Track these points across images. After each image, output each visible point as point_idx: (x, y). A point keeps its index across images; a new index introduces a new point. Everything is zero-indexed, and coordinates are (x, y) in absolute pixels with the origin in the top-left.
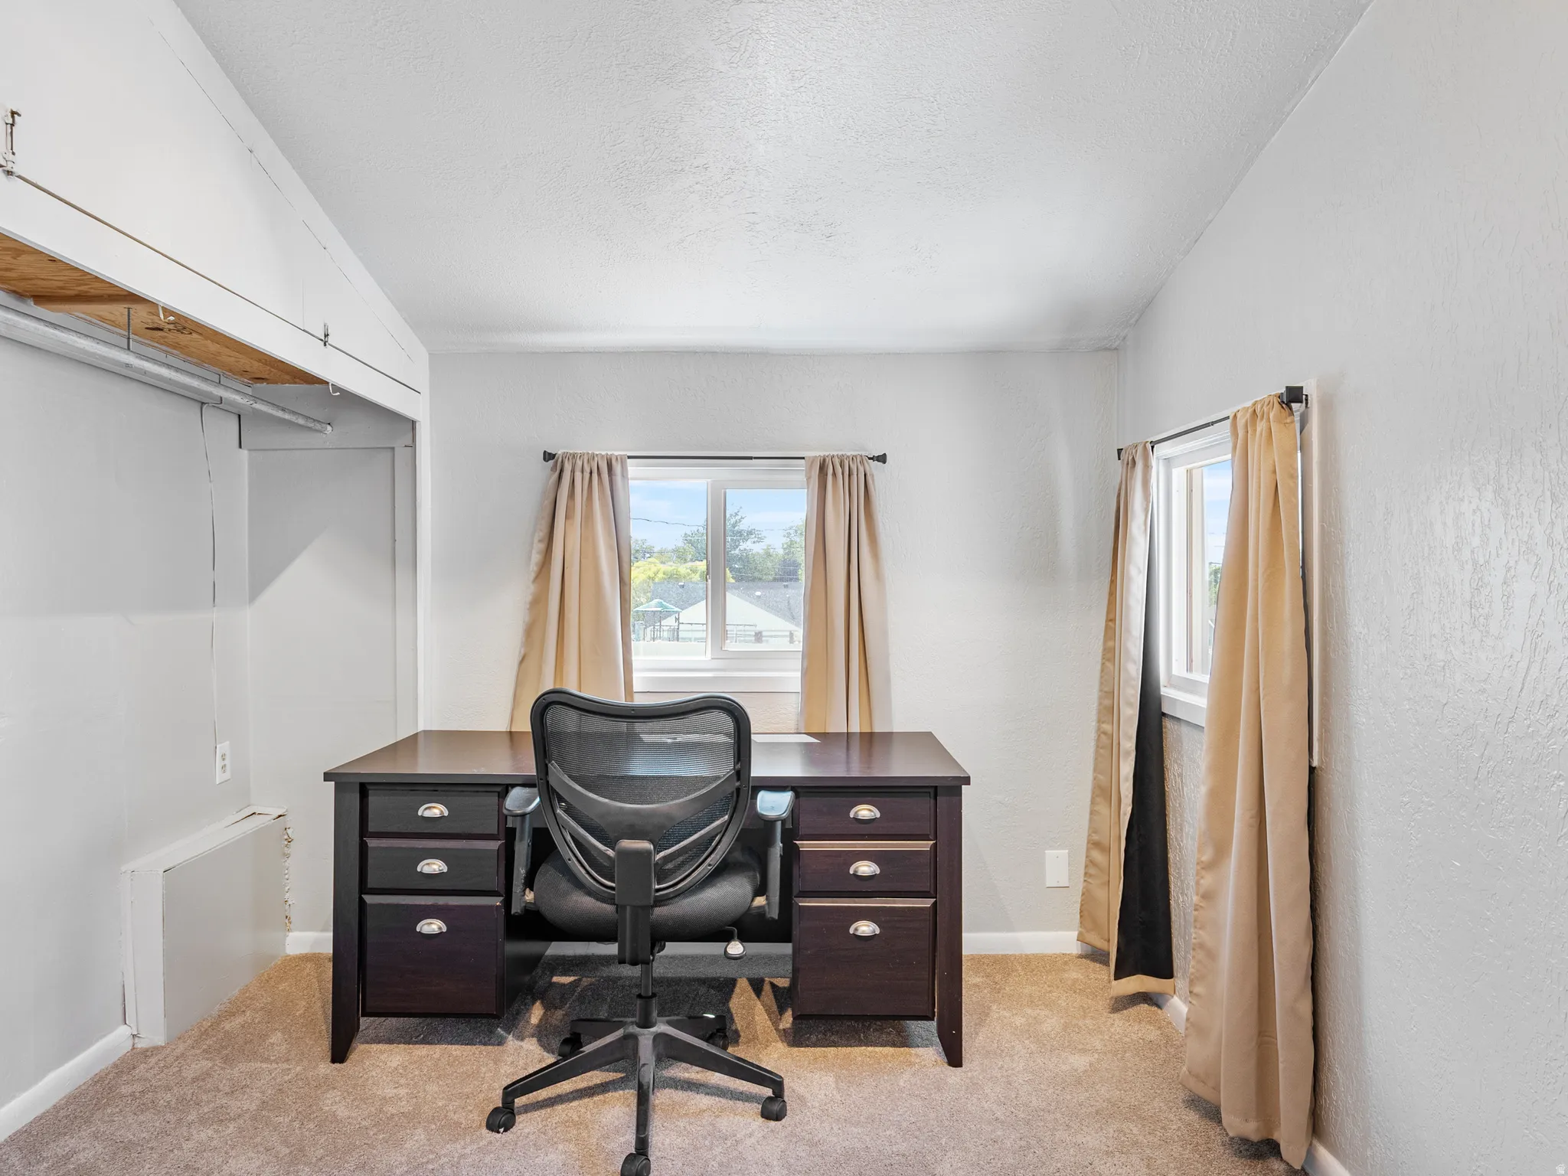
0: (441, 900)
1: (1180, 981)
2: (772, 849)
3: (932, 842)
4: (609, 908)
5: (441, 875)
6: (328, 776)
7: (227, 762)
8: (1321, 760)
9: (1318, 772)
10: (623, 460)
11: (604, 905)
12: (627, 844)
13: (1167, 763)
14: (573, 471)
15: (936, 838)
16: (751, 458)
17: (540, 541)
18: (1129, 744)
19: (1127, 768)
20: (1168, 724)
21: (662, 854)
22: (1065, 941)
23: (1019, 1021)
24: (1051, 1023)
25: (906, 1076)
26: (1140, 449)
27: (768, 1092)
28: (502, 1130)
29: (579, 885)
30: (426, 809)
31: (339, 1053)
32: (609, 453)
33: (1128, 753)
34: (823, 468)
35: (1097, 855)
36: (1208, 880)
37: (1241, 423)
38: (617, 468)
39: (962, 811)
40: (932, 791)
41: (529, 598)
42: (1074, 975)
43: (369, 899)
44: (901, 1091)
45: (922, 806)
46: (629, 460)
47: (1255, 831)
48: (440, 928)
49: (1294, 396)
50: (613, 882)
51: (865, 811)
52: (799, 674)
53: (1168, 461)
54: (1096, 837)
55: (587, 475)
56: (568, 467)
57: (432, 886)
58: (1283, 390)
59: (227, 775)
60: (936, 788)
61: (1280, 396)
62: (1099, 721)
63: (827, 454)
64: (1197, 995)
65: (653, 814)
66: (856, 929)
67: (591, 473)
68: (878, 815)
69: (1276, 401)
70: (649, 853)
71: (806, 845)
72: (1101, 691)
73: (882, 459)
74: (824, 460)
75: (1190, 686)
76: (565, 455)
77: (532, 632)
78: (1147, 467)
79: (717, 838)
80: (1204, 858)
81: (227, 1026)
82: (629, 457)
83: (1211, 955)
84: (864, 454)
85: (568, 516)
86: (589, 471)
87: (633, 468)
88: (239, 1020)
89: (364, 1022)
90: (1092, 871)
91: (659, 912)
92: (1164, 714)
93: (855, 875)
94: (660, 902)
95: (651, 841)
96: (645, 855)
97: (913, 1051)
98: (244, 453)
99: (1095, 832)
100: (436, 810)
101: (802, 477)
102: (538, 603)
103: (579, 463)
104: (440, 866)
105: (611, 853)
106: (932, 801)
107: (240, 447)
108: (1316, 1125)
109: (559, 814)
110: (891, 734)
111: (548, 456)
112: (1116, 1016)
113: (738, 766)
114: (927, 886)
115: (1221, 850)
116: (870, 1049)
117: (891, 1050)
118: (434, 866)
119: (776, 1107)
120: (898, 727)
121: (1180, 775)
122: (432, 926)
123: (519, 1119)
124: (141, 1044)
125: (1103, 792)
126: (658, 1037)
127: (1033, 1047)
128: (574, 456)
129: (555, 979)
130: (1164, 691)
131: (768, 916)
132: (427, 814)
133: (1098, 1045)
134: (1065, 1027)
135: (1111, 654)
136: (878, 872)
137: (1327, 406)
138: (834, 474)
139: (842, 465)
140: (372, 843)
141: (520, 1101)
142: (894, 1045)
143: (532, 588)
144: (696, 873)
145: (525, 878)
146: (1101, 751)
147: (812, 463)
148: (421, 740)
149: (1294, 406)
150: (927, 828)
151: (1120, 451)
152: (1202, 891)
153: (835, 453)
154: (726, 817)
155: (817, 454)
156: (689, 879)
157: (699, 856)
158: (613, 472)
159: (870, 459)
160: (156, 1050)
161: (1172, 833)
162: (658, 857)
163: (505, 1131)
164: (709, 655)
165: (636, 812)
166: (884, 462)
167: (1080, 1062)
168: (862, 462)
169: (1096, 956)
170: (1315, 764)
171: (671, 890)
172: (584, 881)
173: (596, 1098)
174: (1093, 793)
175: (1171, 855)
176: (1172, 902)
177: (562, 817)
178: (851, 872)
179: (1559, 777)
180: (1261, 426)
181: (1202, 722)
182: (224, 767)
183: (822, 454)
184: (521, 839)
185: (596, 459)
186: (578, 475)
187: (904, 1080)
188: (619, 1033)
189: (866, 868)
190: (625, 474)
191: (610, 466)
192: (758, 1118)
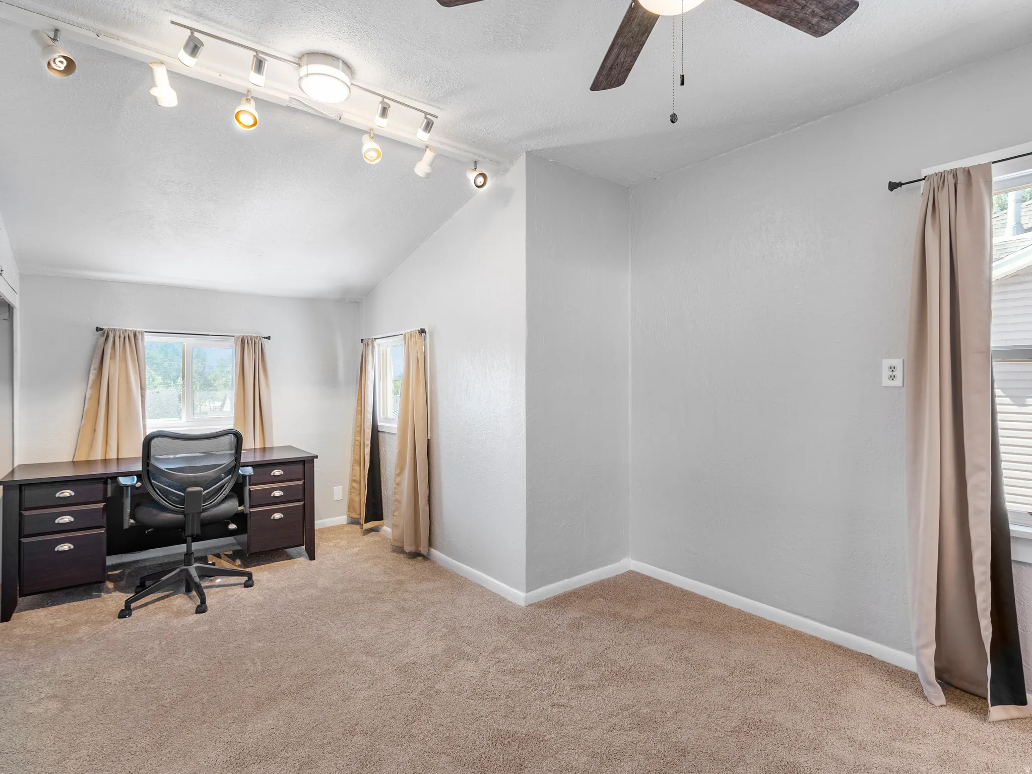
0: (70, 535)
1: (385, 521)
2: (245, 488)
3: (305, 482)
4: (181, 516)
5: (70, 523)
8: (430, 437)
9: (431, 441)
10: (142, 333)
11: (178, 516)
12: (190, 489)
13: (380, 448)
14: (114, 337)
15: (304, 479)
16: (209, 335)
17: (95, 369)
18: (368, 442)
19: (367, 451)
20: (380, 434)
21: (206, 492)
22: (343, 519)
23: (331, 544)
24: (343, 543)
25: (296, 566)
26: (370, 341)
27: (246, 578)
28: (127, 616)
29: (165, 509)
30: (61, 493)
31: (7, 615)
32: (135, 329)
33: (368, 445)
34: (242, 340)
35: (355, 485)
36: (398, 479)
37: (407, 336)
38: (139, 336)
39: (313, 468)
40: (303, 462)
41: (87, 396)
42: (347, 529)
43: (24, 540)
44: (295, 570)
45: (300, 467)
46: (145, 334)
47: (413, 460)
48: (69, 547)
49: (422, 331)
50: (183, 505)
51: (277, 472)
53: (379, 345)
54: (354, 478)
55: (122, 340)
56: (111, 336)
57: (65, 528)
58: (420, 329)
60: (304, 461)
61: (419, 331)
62: (355, 436)
63: (244, 335)
64: (395, 516)
65: (202, 476)
66: (274, 517)
67: (124, 338)
68: (283, 473)
69: (418, 332)
70: (201, 491)
71: (253, 488)
72: (356, 425)
73: (269, 338)
74: (243, 337)
75: (389, 420)
76: (109, 329)
77: (88, 413)
78: (373, 347)
79: (227, 484)
80: (397, 473)
82: (145, 332)
83: (399, 502)
84: (261, 336)
86: (123, 337)
87: (148, 338)
89: (20, 600)
90: (353, 491)
91: (203, 514)
92: (379, 431)
93: (274, 496)
94: (204, 511)
95: (201, 487)
96: (200, 492)
97: (295, 560)
99: (354, 476)
100: (67, 493)
101: (233, 344)
102: (92, 399)
103: (118, 333)
104: (69, 519)
105: (181, 494)
106: (303, 466)
108: (430, 543)
109: (154, 483)
110: (273, 447)
111: (98, 329)
112: (364, 537)
113: (236, 456)
114: (301, 497)
115: (402, 469)
116: (278, 562)
117: (286, 561)
118: (66, 519)
119: (250, 582)
120: (275, 445)
121: (385, 451)
122: (65, 547)
123: (133, 612)
125: (358, 462)
126: (196, 568)
127: (339, 550)
128: (114, 329)
129: (109, 573)
130: (379, 424)
131: (245, 512)
132: (62, 495)
133: (360, 544)
134: (348, 543)
135: (360, 411)
136: (283, 494)
137: (431, 334)
138: (248, 343)
139: (251, 340)
140: (26, 513)
141: (133, 605)
142: (287, 560)
143: (90, 391)
144: (219, 498)
145: (130, 513)
146: (356, 447)
147: (238, 338)
149: (422, 334)
150: (301, 476)
151: (362, 340)
152: (396, 482)
153: (248, 335)
154: (230, 476)
155: (240, 335)
156: (216, 501)
157: (220, 492)
158: (136, 337)
159: (264, 338)
161: (382, 471)
162: (204, 493)
165: (195, 477)
166: (270, 339)
167: (356, 550)
168: (260, 339)
169: (354, 522)
170: (429, 438)
171: (209, 505)
172: (169, 507)
173: (165, 600)
174: (353, 462)
175: (382, 479)
176: (383, 495)
177: (155, 483)
178: (272, 495)
179: (484, 430)
180: (413, 339)
181: (396, 432)
183: (242, 335)
184: (127, 497)
185: (127, 331)
186: (117, 339)
187: (296, 567)
188: (178, 570)
189: (277, 493)
190: (143, 339)
191: (135, 335)
192: (245, 587)
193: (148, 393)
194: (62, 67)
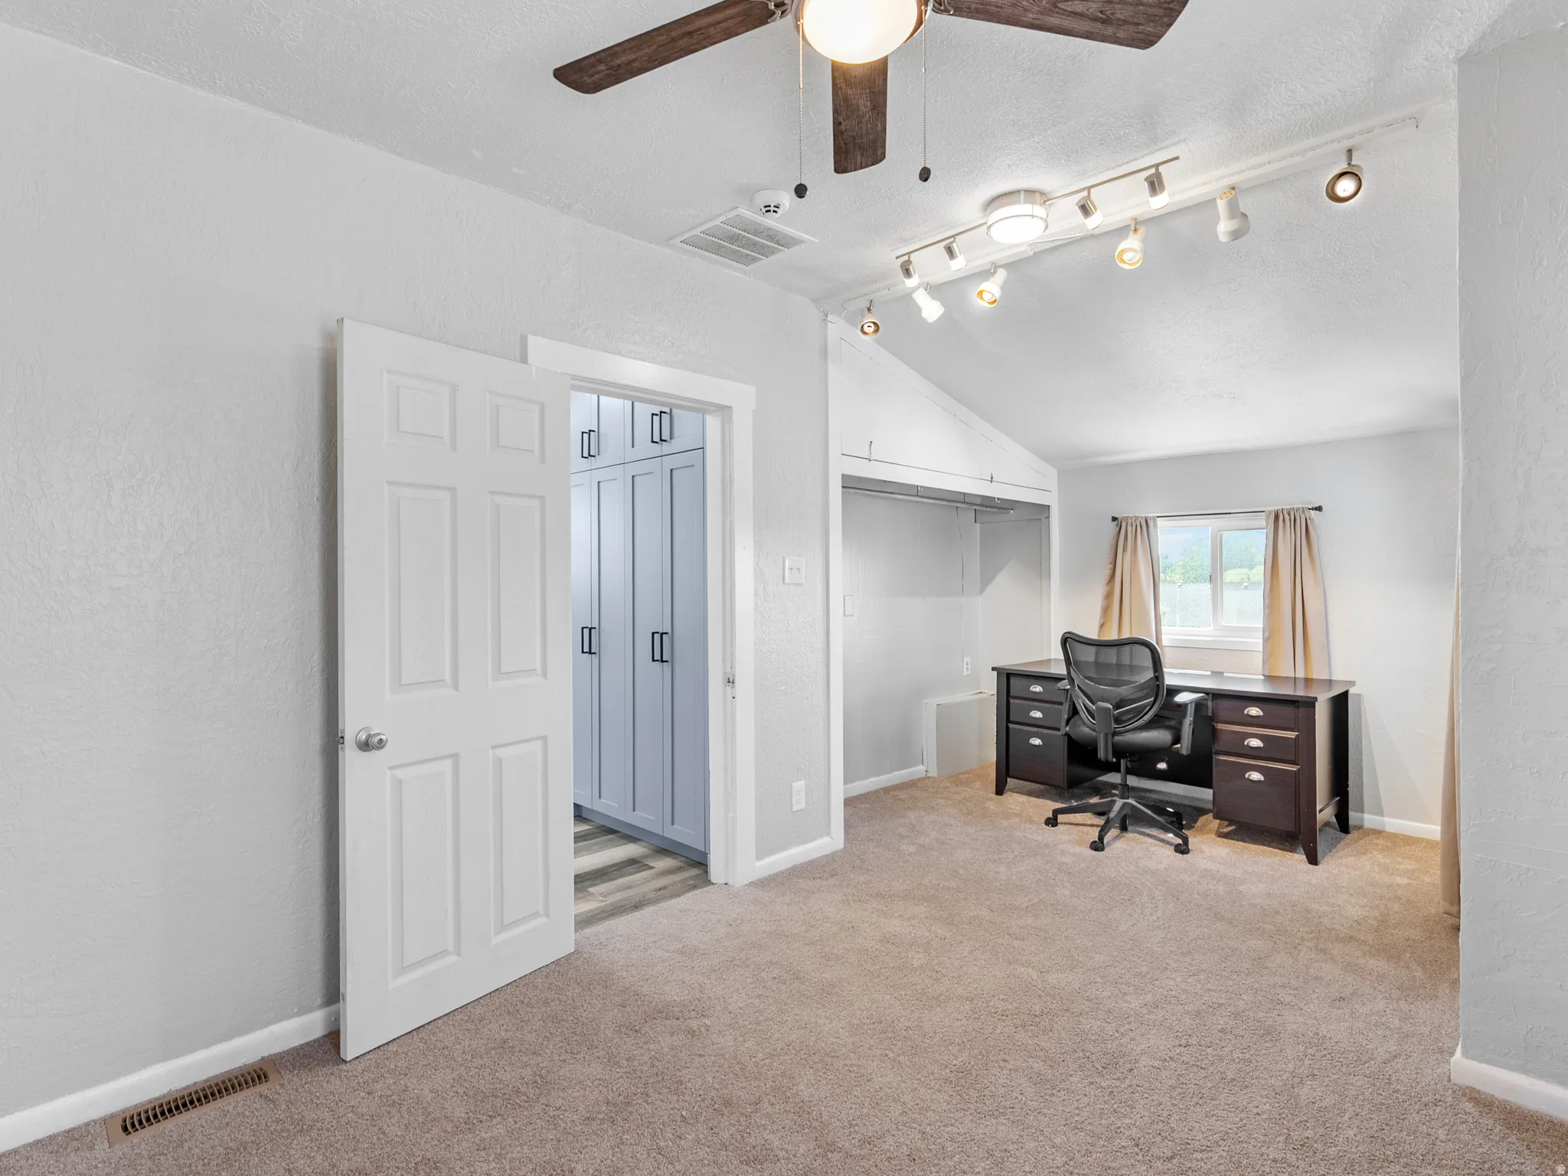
0: (1040, 730)
3: (1297, 733)
5: (1040, 719)
6: (994, 669)
7: (969, 666)
10: (1154, 519)
12: (1102, 705)
14: (1127, 526)
15: (1301, 731)
16: (1230, 513)
17: (1110, 564)
21: (1117, 711)
29: (1084, 723)
30: (1033, 687)
31: (1000, 790)
32: (1147, 516)
34: (1277, 517)
38: (1151, 524)
39: (1316, 717)
40: (1295, 704)
41: (1105, 593)
43: (1010, 725)
45: (1291, 710)
46: (1158, 519)
48: (1039, 743)
50: (1094, 720)
51: (1253, 711)
52: (1261, 641)
55: (1134, 528)
56: (1124, 525)
57: (1036, 723)
59: (969, 673)
60: (1298, 702)
63: (1279, 508)
65: (1112, 692)
66: (1249, 776)
67: (1136, 526)
68: (1262, 714)
70: (1111, 710)
71: (1220, 726)
73: (1319, 509)
74: (1277, 512)
76: (1123, 518)
77: (1106, 610)
79: (1148, 708)
81: (961, 776)
82: (1158, 517)
84: (1305, 507)
85: (1124, 550)
87: (1160, 522)
88: (967, 776)
89: (1009, 780)
93: (1248, 746)
95: (1111, 704)
97: (1292, 854)
98: (978, 525)
100: (1038, 688)
101: (1264, 523)
102: (1109, 596)
103: (1130, 522)
104: (1040, 715)
105: (1094, 708)
106: (1295, 710)
107: (976, 522)
110: (1329, 680)
111: (1114, 519)
113: (1157, 674)
118: (1038, 714)
119: (1186, 847)
122: (1037, 742)
124: (929, 775)
128: (1127, 518)
131: (1180, 752)
132: (1034, 690)
136: (1262, 746)
138: (1284, 520)
139: (1289, 514)
140: (1012, 701)
141: (1061, 818)
142: (1282, 850)
143: (1106, 588)
144: (1138, 722)
147: (1269, 514)
148: (1053, 663)
150: (1292, 725)
153: (1285, 508)
154: (1153, 699)
155: (1273, 509)
156: (1133, 726)
157: (1138, 715)
158: (1148, 525)
159: (1310, 509)
160: (933, 778)
162: (1115, 712)
163: (1052, 826)
164: (1211, 628)
165: (1105, 690)
168: (1304, 511)
178: (1246, 743)
182: (967, 668)
183: (1276, 509)
185: (1140, 519)
186: (1129, 528)
188: (1108, 799)
189: (1255, 743)
190: (1155, 525)
191: (1146, 521)
192: (1176, 851)
193: (1163, 588)
194: (871, 330)
